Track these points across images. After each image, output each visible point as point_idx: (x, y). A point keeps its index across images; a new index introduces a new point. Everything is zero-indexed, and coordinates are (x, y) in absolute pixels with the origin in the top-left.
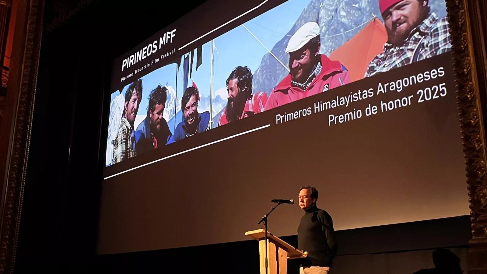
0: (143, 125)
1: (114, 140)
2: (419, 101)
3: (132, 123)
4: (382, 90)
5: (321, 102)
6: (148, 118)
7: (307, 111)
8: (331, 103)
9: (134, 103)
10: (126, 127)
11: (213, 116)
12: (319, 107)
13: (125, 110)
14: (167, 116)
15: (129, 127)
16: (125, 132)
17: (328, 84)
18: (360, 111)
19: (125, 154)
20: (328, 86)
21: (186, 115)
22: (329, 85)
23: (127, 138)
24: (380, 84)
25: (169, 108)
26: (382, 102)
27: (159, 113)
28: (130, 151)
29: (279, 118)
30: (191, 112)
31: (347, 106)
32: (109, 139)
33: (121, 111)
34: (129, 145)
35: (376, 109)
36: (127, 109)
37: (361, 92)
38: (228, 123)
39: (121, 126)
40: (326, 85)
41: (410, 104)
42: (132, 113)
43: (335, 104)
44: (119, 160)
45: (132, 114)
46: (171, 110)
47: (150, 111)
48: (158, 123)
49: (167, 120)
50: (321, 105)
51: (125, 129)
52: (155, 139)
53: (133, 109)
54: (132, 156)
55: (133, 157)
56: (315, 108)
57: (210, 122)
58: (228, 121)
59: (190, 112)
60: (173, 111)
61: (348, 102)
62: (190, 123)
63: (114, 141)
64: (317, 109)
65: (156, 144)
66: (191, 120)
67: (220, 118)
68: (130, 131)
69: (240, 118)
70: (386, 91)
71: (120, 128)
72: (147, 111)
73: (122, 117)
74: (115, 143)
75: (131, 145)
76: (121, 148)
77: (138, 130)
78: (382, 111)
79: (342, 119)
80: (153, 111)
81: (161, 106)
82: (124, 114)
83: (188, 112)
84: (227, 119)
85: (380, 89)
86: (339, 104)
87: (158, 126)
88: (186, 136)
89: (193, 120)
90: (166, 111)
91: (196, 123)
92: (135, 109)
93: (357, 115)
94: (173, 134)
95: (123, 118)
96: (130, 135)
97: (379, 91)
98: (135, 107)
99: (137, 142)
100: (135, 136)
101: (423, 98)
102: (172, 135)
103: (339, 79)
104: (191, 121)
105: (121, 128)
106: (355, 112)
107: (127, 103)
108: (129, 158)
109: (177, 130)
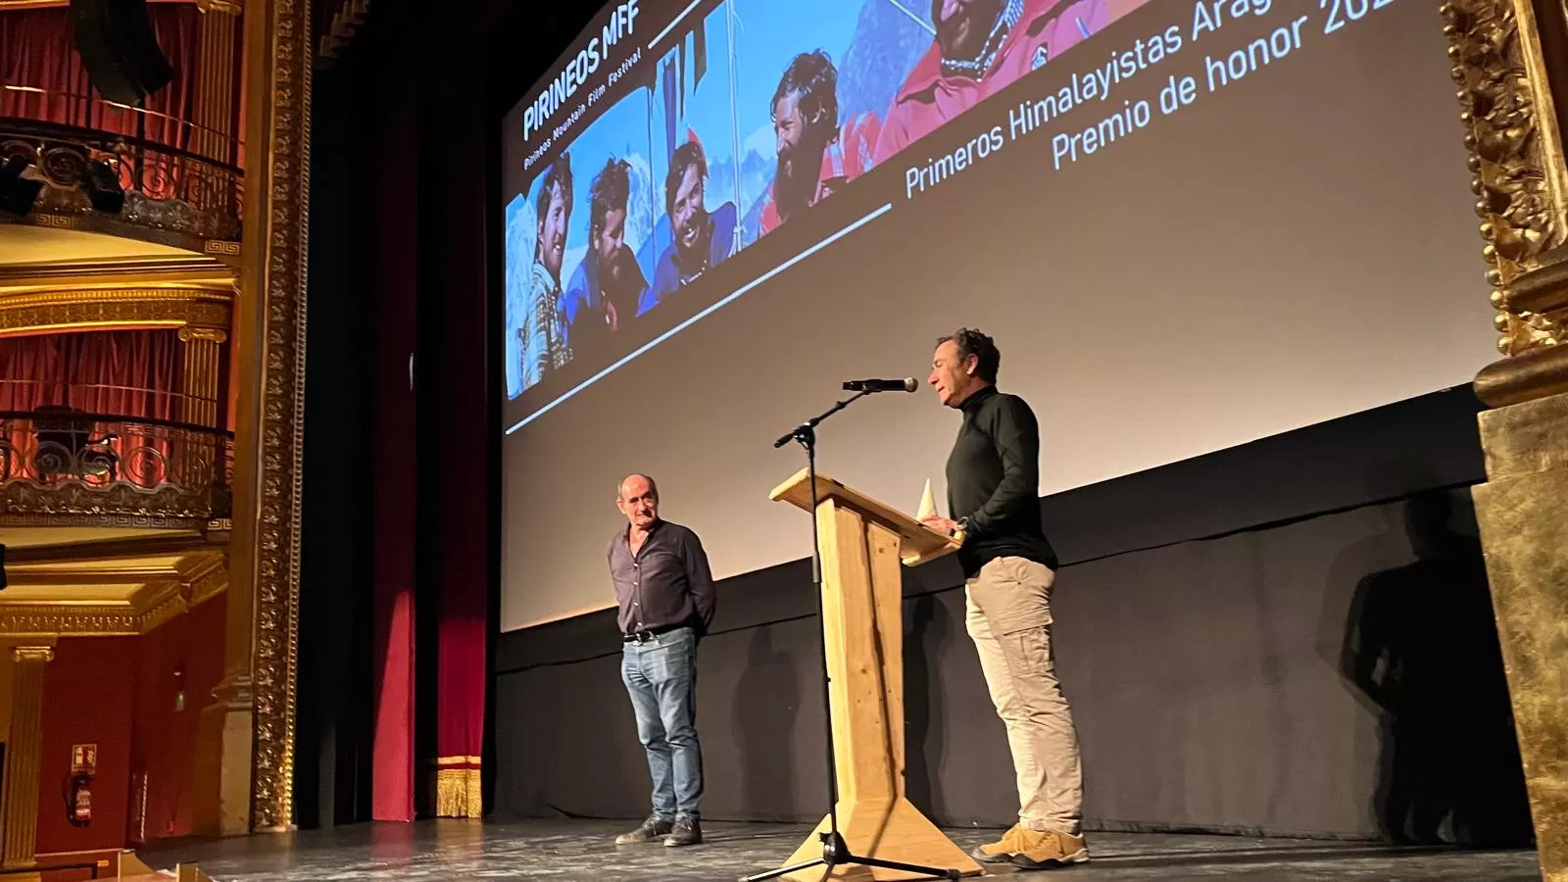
0: (582, 275)
1: (521, 327)
2: (1328, 29)
3: (555, 274)
4: (1208, 22)
5: (1028, 103)
6: (592, 253)
7: (990, 141)
8: (1058, 100)
9: (557, 220)
10: (543, 288)
11: (742, 213)
12: (1024, 120)
13: (539, 242)
14: (632, 239)
15: (551, 284)
16: (543, 303)
17: (1045, 45)
18: (1144, 103)
19: (548, 359)
20: (1045, 51)
21: (678, 224)
22: (1049, 47)
23: (549, 317)
24: (1200, 5)
25: (639, 214)
26: (1208, 59)
27: (614, 235)
28: (557, 351)
29: (915, 178)
30: (690, 214)
31: (1103, 98)
32: (510, 326)
33: (530, 248)
34: (553, 334)
35: (1193, 87)
36: (542, 240)
37: (1143, 46)
38: (781, 222)
39: (533, 288)
40: (1041, 49)
41: (1298, 45)
42: (554, 247)
43: (1068, 98)
44: (535, 380)
45: (555, 250)
46: (641, 220)
47: (595, 233)
48: (614, 262)
49: (635, 249)
50: (1029, 111)
51: (543, 295)
52: (611, 307)
53: (557, 236)
54: (562, 362)
55: (565, 365)
56: (1013, 124)
57: (737, 230)
58: (782, 219)
59: (686, 213)
60: (648, 219)
61: (1106, 86)
62: (688, 245)
63: (520, 330)
64: (1018, 128)
65: (615, 318)
66: (690, 236)
67: (762, 215)
68: (553, 298)
69: (810, 202)
70: (1219, 24)
71: (531, 293)
72: (587, 233)
73: (535, 263)
74: (522, 334)
75: (558, 335)
76: (537, 346)
77: (571, 289)
78: (1212, 88)
79: (1091, 139)
80: (601, 230)
81: (619, 212)
82: (537, 255)
83: (681, 216)
84: (778, 211)
85: (1202, 20)
86: (1081, 96)
87: (616, 269)
88: (683, 281)
89: (694, 236)
90: (631, 223)
91: (703, 242)
92: (560, 235)
93: (1136, 117)
94: (651, 285)
95: (537, 265)
96: (554, 307)
97: (1197, 28)
98: (561, 231)
99: (571, 323)
100: (565, 308)
101: (1342, 14)
102: (648, 287)
103: (1077, 20)
104: (690, 240)
105: (534, 293)
106: (1128, 111)
107: (541, 223)
108: (556, 368)
109: (659, 272)
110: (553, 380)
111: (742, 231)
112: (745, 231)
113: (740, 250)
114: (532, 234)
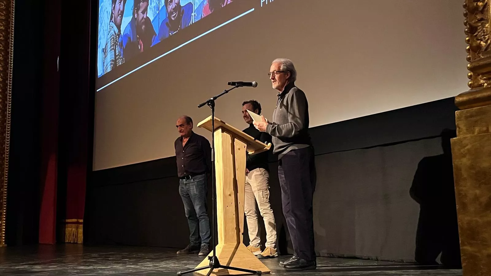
0: (129, 28)
1: (104, 48)
3: (119, 27)
6: (134, 19)
9: (120, 5)
10: (113, 33)
13: (112, 13)
14: (150, 15)
15: (117, 32)
16: (113, 38)
19: (114, 62)
21: (169, 10)
23: (115, 44)
25: (153, 5)
27: (143, 12)
28: (118, 59)
32: (99, 47)
33: (109, 15)
34: (117, 51)
36: (114, 12)
38: (210, 13)
39: (109, 32)
42: (118, 16)
44: (109, 70)
45: (119, 17)
46: (154, 7)
47: (136, 11)
48: (143, 23)
49: (152, 19)
51: (113, 35)
52: (141, 42)
53: (120, 11)
54: (120, 63)
55: (122, 64)
57: (193, 14)
58: (211, 11)
59: (173, 6)
60: (157, 7)
62: (173, 19)
63: (104, 49)
65: (142, 47)
66: (174, 15)
67: (203, 9)
68: (117, 36)
69: (223, 5)
71: (108, 34)
72: (132, 11)
73: (110, 22)
74: (104, 51)
75: (119, 52)
76: (110, 56)
77: (125, 34)
80: (138, 10)
81: (145, 3)
82: (111, 19)
83: (171, 7)
84: (209, 8)
87: (143, 27)
88: (170, 34)
89: (176, 14)
90: (150, 8)
91: (179, 18)
92: (121, 11)
94: (157, 34)
95: (111, 23)
96: (118, 40)
98: (121, 9)
99: (124, 47)
100: (122, 41)
102: (156, 35)
104: (174, 17)
105: (110, 34)
107: (114, 6)
108: (118, 65)
110: (116, 71)
111: (195, 15)
112: (196, 15)
113: (193, 22)
114: (109, 9)
